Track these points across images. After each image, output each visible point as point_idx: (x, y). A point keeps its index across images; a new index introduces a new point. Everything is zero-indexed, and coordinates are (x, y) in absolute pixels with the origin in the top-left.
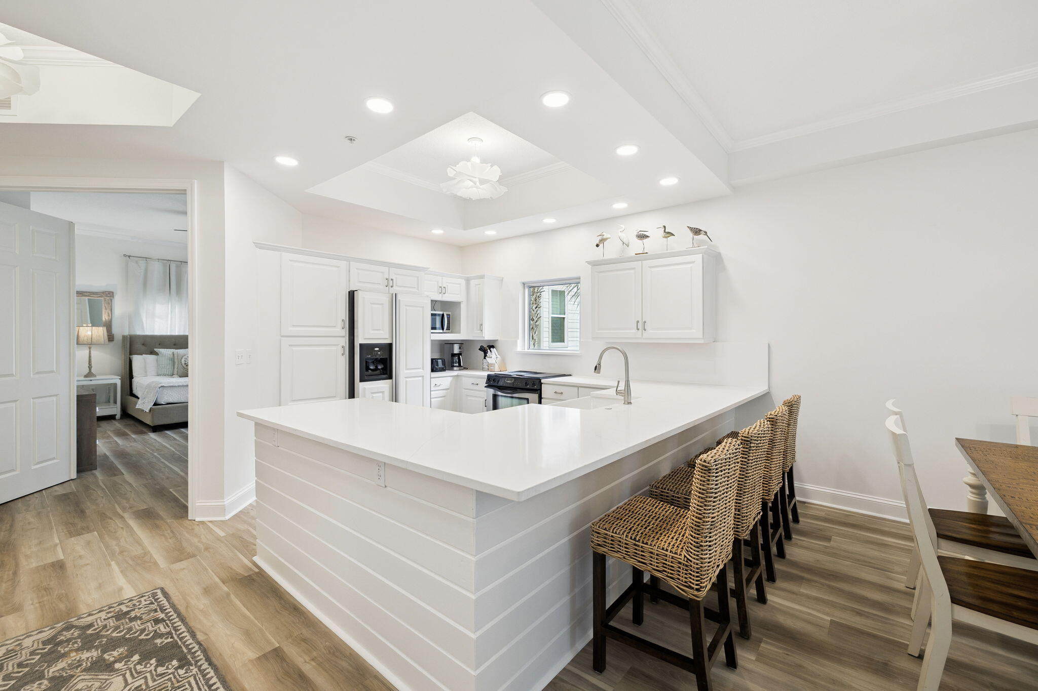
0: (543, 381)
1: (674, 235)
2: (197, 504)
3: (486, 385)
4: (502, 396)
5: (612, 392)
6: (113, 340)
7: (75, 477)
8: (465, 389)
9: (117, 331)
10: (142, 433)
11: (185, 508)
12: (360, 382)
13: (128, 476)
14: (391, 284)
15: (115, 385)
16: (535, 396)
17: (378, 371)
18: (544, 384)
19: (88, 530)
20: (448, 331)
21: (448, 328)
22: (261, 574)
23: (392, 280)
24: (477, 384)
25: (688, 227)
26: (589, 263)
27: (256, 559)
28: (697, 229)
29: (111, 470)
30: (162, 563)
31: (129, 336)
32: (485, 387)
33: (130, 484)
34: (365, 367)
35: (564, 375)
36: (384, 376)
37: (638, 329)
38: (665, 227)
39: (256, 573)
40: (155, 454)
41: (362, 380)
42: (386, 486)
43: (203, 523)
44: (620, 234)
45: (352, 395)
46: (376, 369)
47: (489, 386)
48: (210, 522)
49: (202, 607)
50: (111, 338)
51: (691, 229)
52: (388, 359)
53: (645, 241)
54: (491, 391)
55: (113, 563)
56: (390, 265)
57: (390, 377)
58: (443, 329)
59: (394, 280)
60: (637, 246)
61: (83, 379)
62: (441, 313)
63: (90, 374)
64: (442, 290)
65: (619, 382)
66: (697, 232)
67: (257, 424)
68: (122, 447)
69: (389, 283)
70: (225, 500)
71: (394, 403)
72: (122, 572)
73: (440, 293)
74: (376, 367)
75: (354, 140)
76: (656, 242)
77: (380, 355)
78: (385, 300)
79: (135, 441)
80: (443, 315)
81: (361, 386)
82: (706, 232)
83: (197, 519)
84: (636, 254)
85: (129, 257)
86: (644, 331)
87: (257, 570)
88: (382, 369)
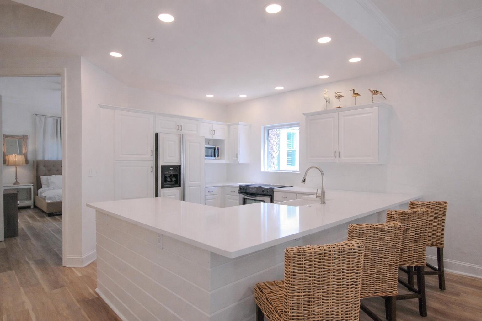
0: (275, 190)
1: (360, 95)
2: (67, 257)
3: (239, 192)
4: (249, 199)
5: (314, 196)
6: (28, 163)
7: (3, 240)
8: (227, 194)
9: (30, 157)
10: (43, 217)
11: (61, 259)
12: (161, 188)
13: (33, 241)
14: (180, 129)
15: (30, 189)
16: (269, 199)
17: (173, 182)
18: (275, 191)
19: (10, 269)
20: (217, 158)
21: (218, 156)
22: (99, 298)
23: (181, 126)
24: (234, 192)
25: (369, 90)
26: (304, 114)
27: (97, 290)
28: (375, 91)
29: (25, 238)
30: (46, 289)
31: (36, 161)
32: (238, 193)
33: (34, 245)
34: (165, 179)
35: (289, 187)
36: (177, 185)
37: (335, 157)
38: (354, 90)
39: (96, 298)
40: (49, 229)
41: (163, 187)
42: (163, 248)
43: (70, 268)
44: (324, 95)
45: (157, 196)
46: (171, 181)
47: (242, 193)
48: (74, 268)
49: (65, 315)
50: (27, 162)
51: (371, 91)
52: (178, 175)
53: (341, 99)
54: (242, 196)
55: (21, 288)
56: (179, 117)
57: (180, 186)
58: (215, 156)
59: (183, 127)
60: (336, 103)
61: (13, 185)
62: (214, 147)
63: (16, 183)
64: (213, 132)
65: (317, 190)
66: (375, 92)
67: (96, 211)
68: (31, 225)
69: (179, 128)
70: (82, 256)
71: (182, 201)
72: (26, 293)
73: (211, 134)
74: (171, 179)
75: (154, 40)
76: (348, 100)
77: (173, 172)
78: (176, 139)
79: (39, 221)
80: (215, 148)
81: (162, 191)
82: (381, 93)
83: (67, 266)
84: (335, 108)
85: (36, 115)
86: (339, 158)
87: (97, 296)
88: (174, 181)
